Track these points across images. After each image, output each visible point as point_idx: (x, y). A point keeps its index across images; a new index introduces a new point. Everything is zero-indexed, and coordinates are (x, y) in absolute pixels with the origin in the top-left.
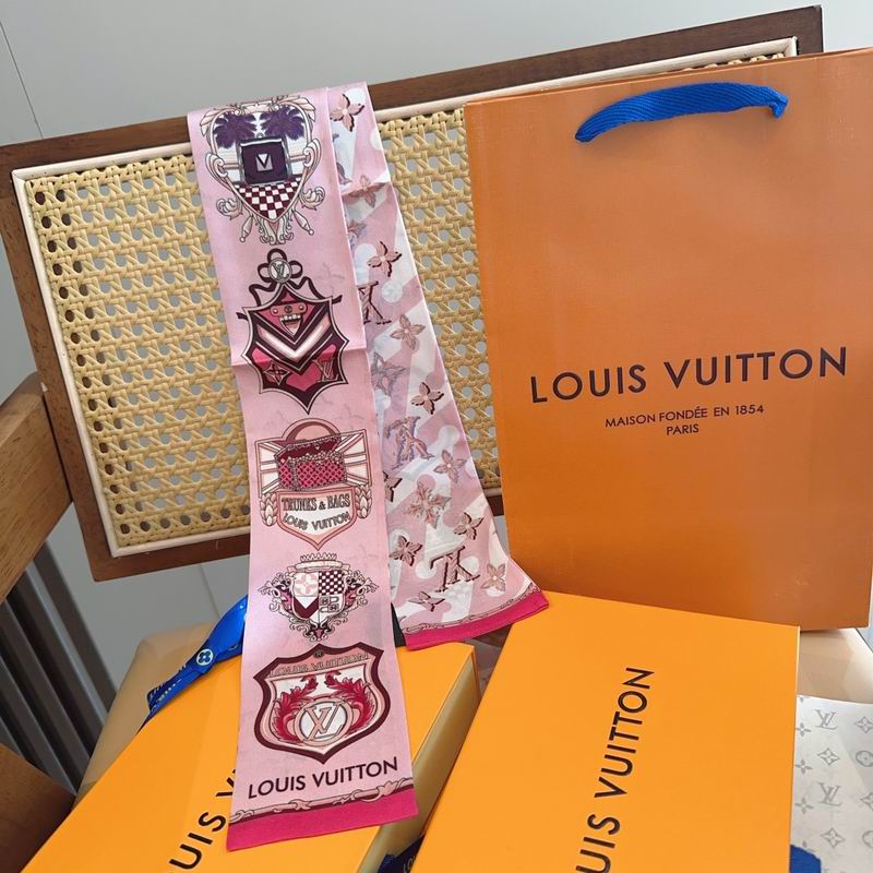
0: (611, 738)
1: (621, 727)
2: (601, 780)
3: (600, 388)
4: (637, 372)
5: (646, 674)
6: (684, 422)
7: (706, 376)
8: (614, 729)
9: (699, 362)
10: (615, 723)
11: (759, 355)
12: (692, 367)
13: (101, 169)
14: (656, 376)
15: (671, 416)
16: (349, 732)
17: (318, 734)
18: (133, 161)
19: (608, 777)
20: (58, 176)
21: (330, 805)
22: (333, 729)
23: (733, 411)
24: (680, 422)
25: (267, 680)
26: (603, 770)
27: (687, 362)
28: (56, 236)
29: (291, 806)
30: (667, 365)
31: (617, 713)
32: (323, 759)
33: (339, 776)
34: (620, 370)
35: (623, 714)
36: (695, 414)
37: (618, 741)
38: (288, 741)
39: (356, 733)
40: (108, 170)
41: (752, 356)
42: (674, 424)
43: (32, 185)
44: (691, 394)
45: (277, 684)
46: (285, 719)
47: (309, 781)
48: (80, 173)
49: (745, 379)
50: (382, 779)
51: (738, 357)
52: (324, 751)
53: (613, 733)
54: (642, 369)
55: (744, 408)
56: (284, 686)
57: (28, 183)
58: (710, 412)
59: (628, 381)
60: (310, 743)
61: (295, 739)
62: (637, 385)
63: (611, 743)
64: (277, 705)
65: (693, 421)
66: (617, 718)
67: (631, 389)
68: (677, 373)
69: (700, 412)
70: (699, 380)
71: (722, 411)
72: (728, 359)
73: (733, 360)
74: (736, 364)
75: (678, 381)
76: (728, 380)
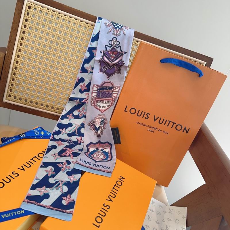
0: (113, 189)
1: (115, 187)
2: (108, 197)
3: (139, 114)
4: (148, 115)
5: (124, 178)
6: (152, 129)
7: (161, 122)
8: (114, 187)
9: (161, 118)
10: (114, 186)
11: (173, 122)
12: (159, 119)
13: (48, 9)
14: (151, 117)
15: (150, 127)
18: (57, 12)
19: (110, 197)
20: (37, 5)
23: (162, 131)
24: (151, 129)
26: (109, 195)
27: (158, 117)
28: (29, 19)
30: (155, 116)
31: (115, 184)
34: (145, 113)
35: (117, 185)
36: (155, 129)
37: (114, 190)
40: (50, 10)
41: (171, 122)
42: (150, 129)
43: (29, 3)
44: (156, 124)
48: (42, 7)
49: (168, 126)
51: (169, 121)
53: (113, 188)
54: (149, 115)
55: (165, 132)
57: (28, 2)
58: (158, 130)
59: (145, 116)
62: (147, 117)
63: (113, 190)
65: (154, 130)
66: (115, 185)
67: (145, 118)
68: (155, 119)
69: (156, 129)
70: (159, 122)
71: (160, 130)
72: (167, 120)
73: (167, 121)
74: (168, 122)
75: (155, 120)
76: (164, 125)
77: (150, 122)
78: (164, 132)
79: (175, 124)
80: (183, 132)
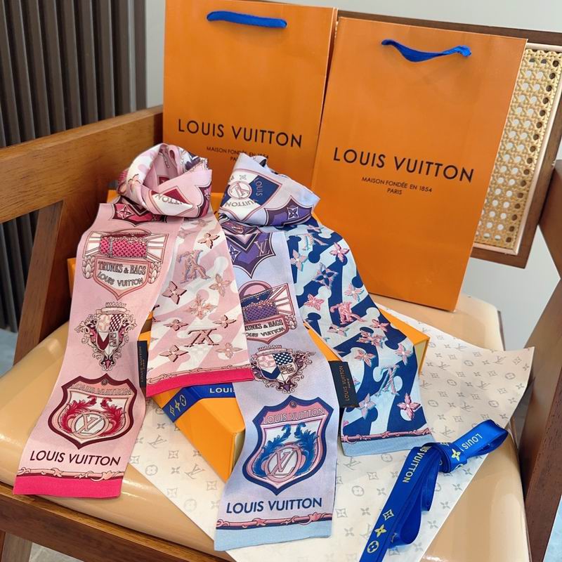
6: (396, 188)
7: (411, 168)
9: (410, 160)
12: (406, 162)
15: (391, 183)
16: (101, 435)
17: (83, 431)
21: (73, 477)
22: (92, 431)
23: (418, 188)
24: (394, 188)
25: (68, 390)
27: (404, 159)
29: (52, 472)
30: (395, 158)
32: (79, 446)
33: (84, 459)
34: (375, 155)
36: (402, 185)
38: (64, 431)
39: (105, 437)
42: (391, 187)
44: (402, 175)
45: (74, 394)
46: (69, 416)
47: (66, 458)
49: (427, 174)
50: (107, 468)
52: (82, 442)
54: (384, 157)
56: (77, 397)
58: (409, 186)
60: (77, 435)
61: (69, 430)
62: (381, 164)
64: (68, 407)
65: (399, 188)
67: (378, 165)
68: (399, 164)
69: (404, 185)
70: (408, 170)
71: (414, 187)
72: (422, 162)
73: (424, 163)
74: (425, 166)
75: (398, 167)
76: (420, 172)
77: (389, 172)
78: (423, 188)
79: (440, 167)
80: (461, 179)
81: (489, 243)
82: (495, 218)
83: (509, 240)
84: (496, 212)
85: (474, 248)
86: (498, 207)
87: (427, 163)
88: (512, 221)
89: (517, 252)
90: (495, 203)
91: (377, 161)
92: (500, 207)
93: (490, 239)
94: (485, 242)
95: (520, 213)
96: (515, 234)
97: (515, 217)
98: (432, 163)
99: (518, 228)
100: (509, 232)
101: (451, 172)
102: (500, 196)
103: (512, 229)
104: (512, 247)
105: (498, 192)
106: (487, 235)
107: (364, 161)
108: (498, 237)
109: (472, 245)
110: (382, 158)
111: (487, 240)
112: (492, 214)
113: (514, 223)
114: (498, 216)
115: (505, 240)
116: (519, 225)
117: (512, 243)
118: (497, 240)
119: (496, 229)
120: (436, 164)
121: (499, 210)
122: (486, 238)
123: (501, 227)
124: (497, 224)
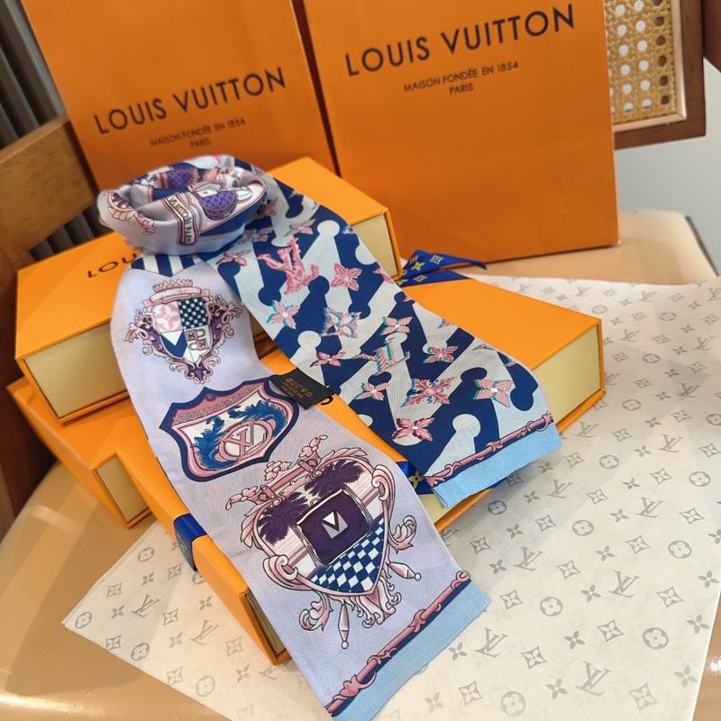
6: (462, 82)
7: (473, 42)
9: (466, 30)
12: (461, 35)
14: (437, 46)
15: (451, 78)
23: (496, 69)
24: (459, 83)
27: (457, 32)
30: (443, 35)
34: (409, 43)
36: (469, 75)
42: (454, 85)
44: (464, 58)
54: (424, 40)
58: (480, 71)
62: (423, 54)
65: (467, 81)
67: (420, 57)
68: (451, 41)
69: (472, 73)
70: (469, 46)
71: (487, 70)
72: (487, 25)
73: (491, 26)
74: (494, 29)
75: (452, 48)
76: (489, 44)
77: (442, 61)
78: (503, 67)
79: (517, 21)
80: (557, 29)
81: (636, 117)
82: (631, 75)
83: (665, 100)
84: (630, 64)
85: (617, 134)
86: (630, 56)
87: (495, 23)
88: (659, 68)
89: (684, 114)
90: (624, 50)
91: (417, 51)
92: (633, 53)
93: (636, 111)
94: (630, 118)
95: (669, 50)
96: (672, 86)
97: (663, 60)
98: (503, 21)
99: (674, 75)
100: (661, 88)
101: (536, 23)
102: (627, 35)
103: (664, 80)
104: (674, 109)
105: (622, 30)
106: (629, 106)
107: (396, 58)
108: (647, 102)
109: (610, 130)
110: (422, 43)
111: (631, 113)
112: (625, 70)
113: (664, 70)
114: (635, 68)
115: (659, 102)
116: (673, 69)
117: (672, 103)
118: (647, 107)
119: (640, 90)
120: (509, 19)
121: (634, 57)
122: (629, 111)
123: (645, 85)
124: (639, 82)
